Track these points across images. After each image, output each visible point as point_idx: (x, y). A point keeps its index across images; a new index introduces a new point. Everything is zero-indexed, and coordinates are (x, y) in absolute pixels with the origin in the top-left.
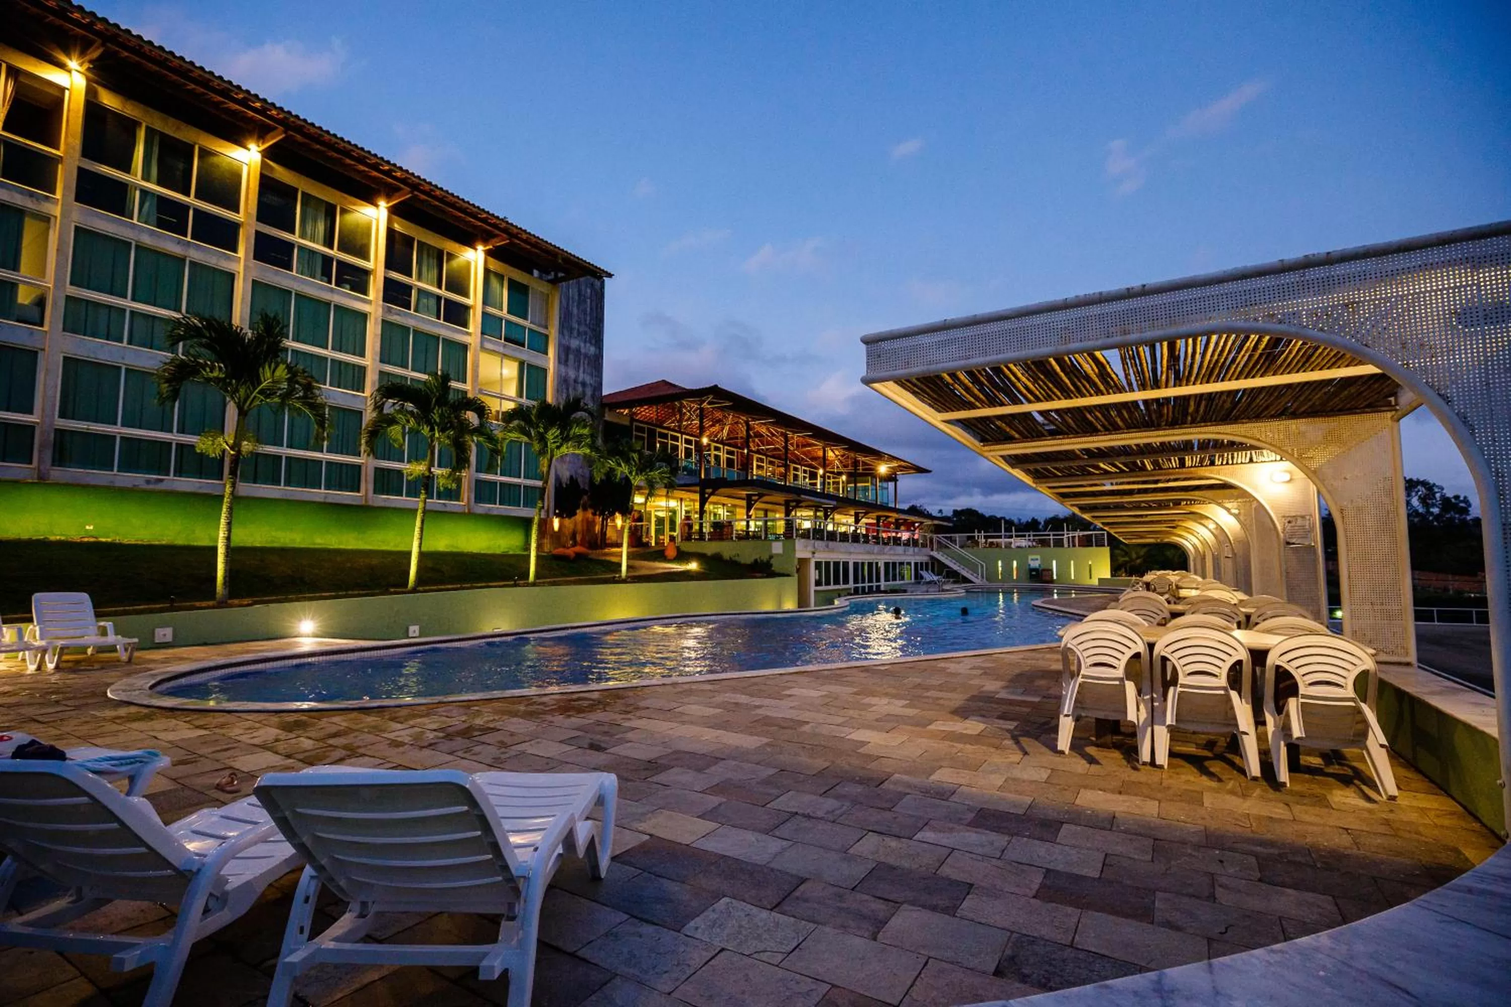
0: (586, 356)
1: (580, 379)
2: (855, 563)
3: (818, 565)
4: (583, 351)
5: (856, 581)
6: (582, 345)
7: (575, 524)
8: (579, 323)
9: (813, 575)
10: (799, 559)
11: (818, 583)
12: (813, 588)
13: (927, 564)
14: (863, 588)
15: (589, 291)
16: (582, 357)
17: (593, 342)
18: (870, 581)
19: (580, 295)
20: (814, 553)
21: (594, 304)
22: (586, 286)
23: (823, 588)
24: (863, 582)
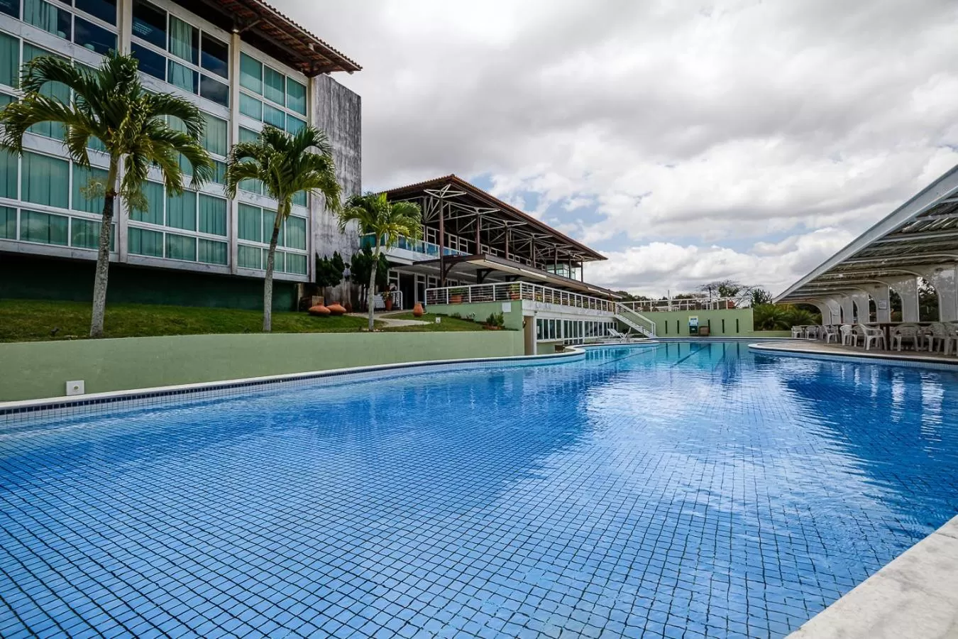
0: (346, 157)
1: (342, 176)
2: (565, 321)
3: (539, 322)
4: (344, 153)
5: (566, 336)
6: (343, 148)
7: (341, 293)
8: (340, 129)
9: (536, 330)
10: (525, 317)
11: (539, 337)
12: (536, 340)
13: (612, 324)
14: (571, 341)
15: (348, 104)
16: (344, 158)
17: (353, 146)
18: (575, 336)
19: (340, 107)
20: (536, 312)
21: (352, 116)
22: (345, 100)
23: (543, 340)
24: (571, 336)
